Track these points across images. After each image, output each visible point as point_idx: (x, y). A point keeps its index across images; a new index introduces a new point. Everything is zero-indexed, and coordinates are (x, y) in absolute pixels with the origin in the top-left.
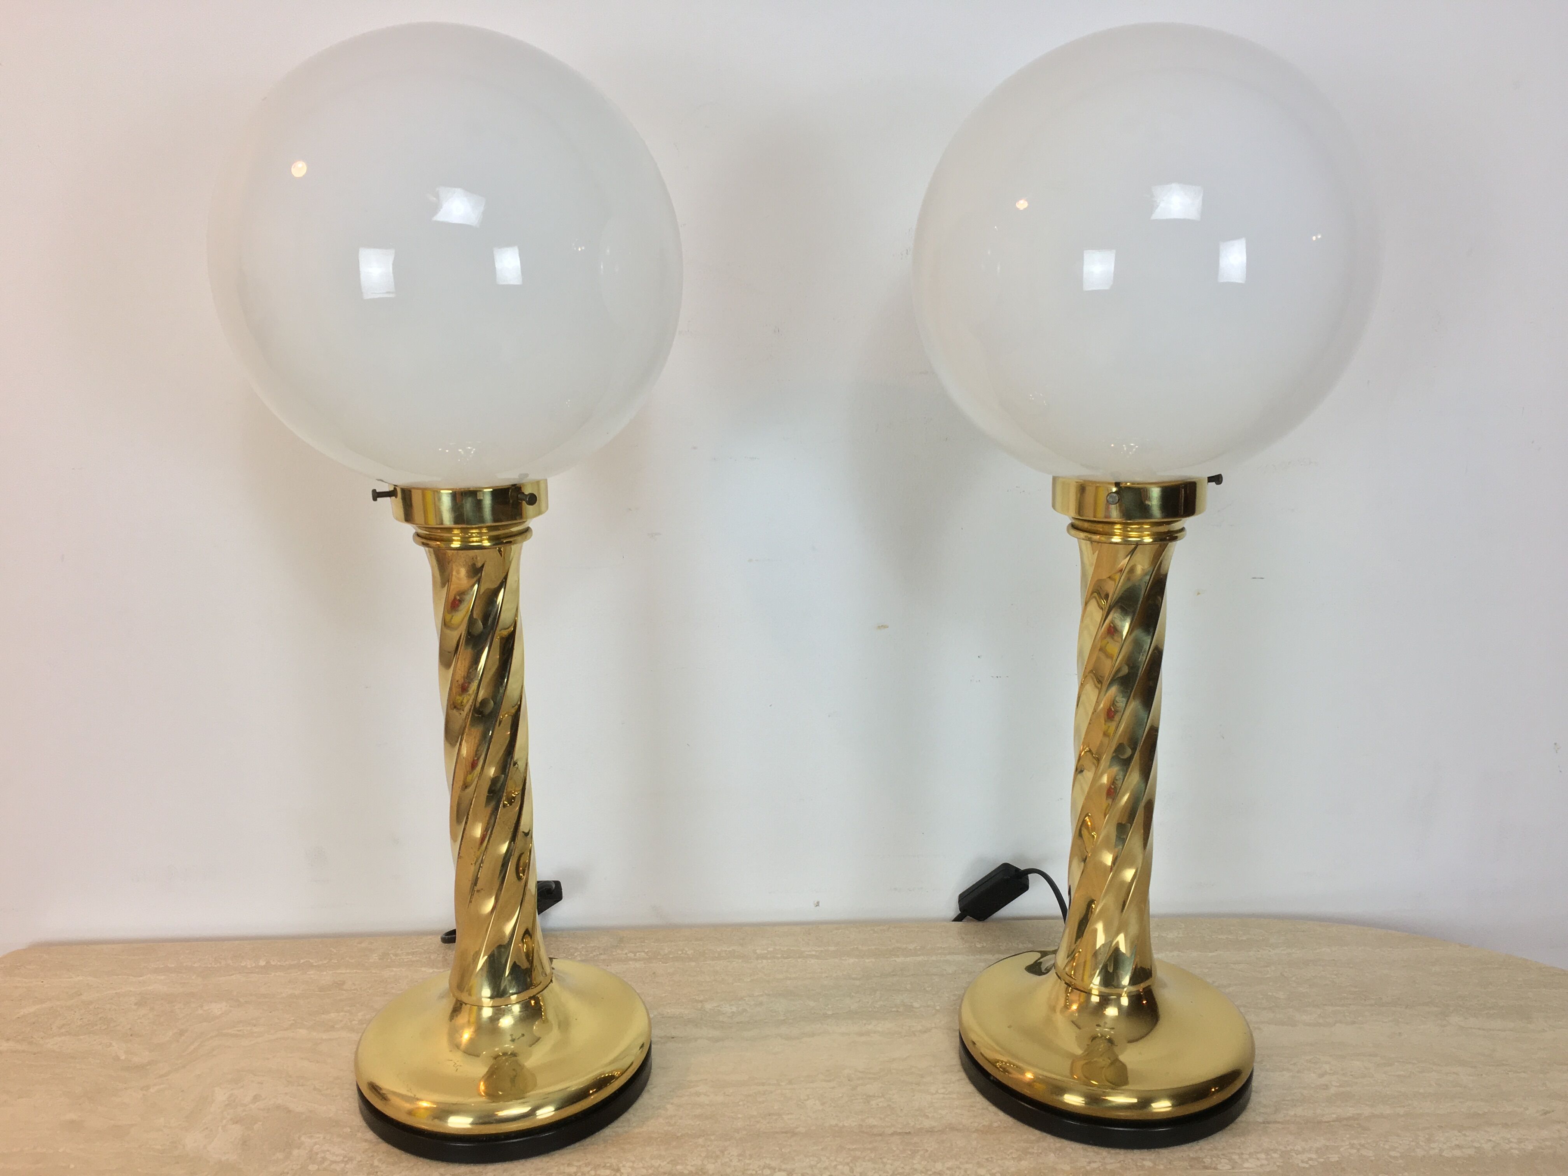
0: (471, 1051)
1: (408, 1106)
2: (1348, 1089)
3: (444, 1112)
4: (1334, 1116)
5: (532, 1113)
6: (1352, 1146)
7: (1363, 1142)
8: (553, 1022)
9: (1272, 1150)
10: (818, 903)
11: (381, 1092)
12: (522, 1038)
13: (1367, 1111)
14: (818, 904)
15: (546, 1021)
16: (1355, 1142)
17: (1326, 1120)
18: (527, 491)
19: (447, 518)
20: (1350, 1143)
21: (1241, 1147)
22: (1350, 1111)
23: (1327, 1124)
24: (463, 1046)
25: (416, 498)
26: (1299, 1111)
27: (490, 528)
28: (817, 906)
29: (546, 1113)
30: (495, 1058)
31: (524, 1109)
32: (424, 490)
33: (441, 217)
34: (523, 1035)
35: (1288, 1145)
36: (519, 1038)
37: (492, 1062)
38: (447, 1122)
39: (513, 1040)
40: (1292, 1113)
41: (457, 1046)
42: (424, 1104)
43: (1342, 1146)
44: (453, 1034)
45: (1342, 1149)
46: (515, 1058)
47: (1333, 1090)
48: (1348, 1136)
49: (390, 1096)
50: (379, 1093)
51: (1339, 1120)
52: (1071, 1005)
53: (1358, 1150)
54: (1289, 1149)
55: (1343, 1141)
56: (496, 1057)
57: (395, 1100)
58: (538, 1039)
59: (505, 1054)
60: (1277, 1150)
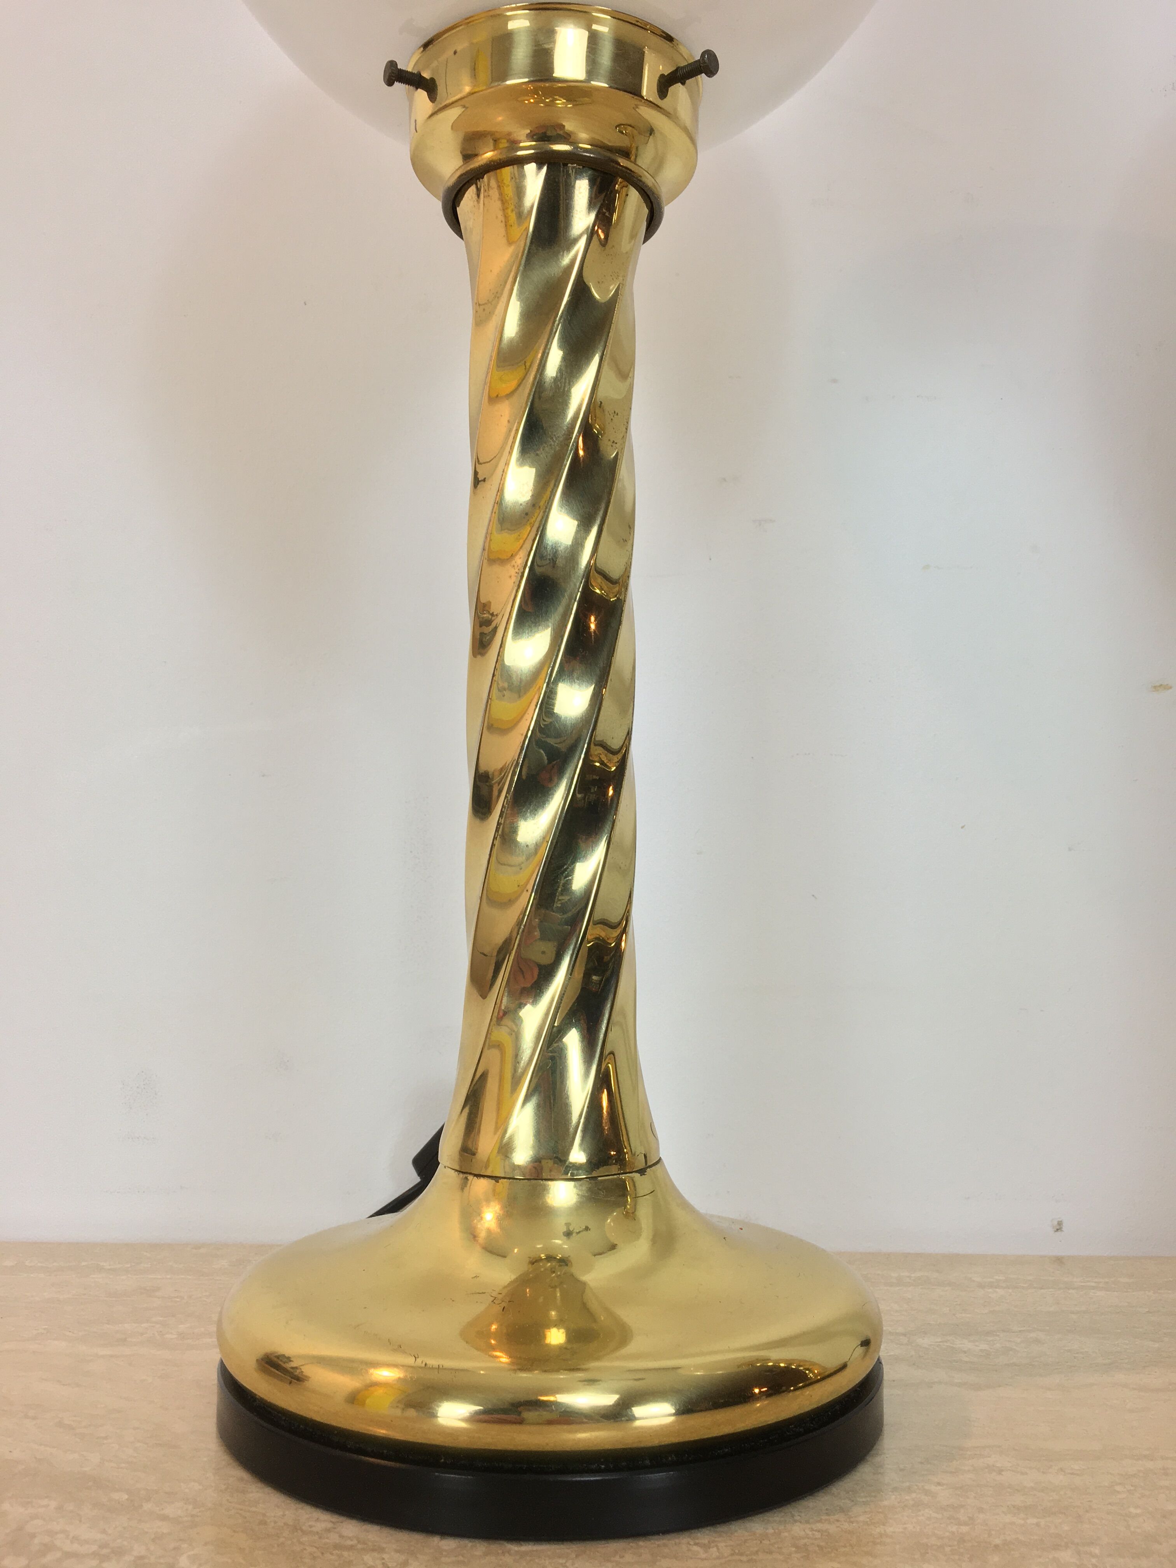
1: (346, 1383)
5: (621, 1412)
8: (644, 1226)
10: (1060, 1223)
11: (288, 1366)
12: (585, 1232)
15: (631, 1216)
24: (483, 1235)
29: (653, 1417)
30: (532, 1263)
34: (587, 1229)
36: (579, 1232)
37: (524, 1267)
38: (434, 1416)
39: (568, 1234)
41: (472, 1234)
42: (386, 1374)
46: (565, 1269)
49: (308, 1370)
50: (285, 1371)
56: (535, 1261)
58: (613, 1247)
59: (550, 1258)
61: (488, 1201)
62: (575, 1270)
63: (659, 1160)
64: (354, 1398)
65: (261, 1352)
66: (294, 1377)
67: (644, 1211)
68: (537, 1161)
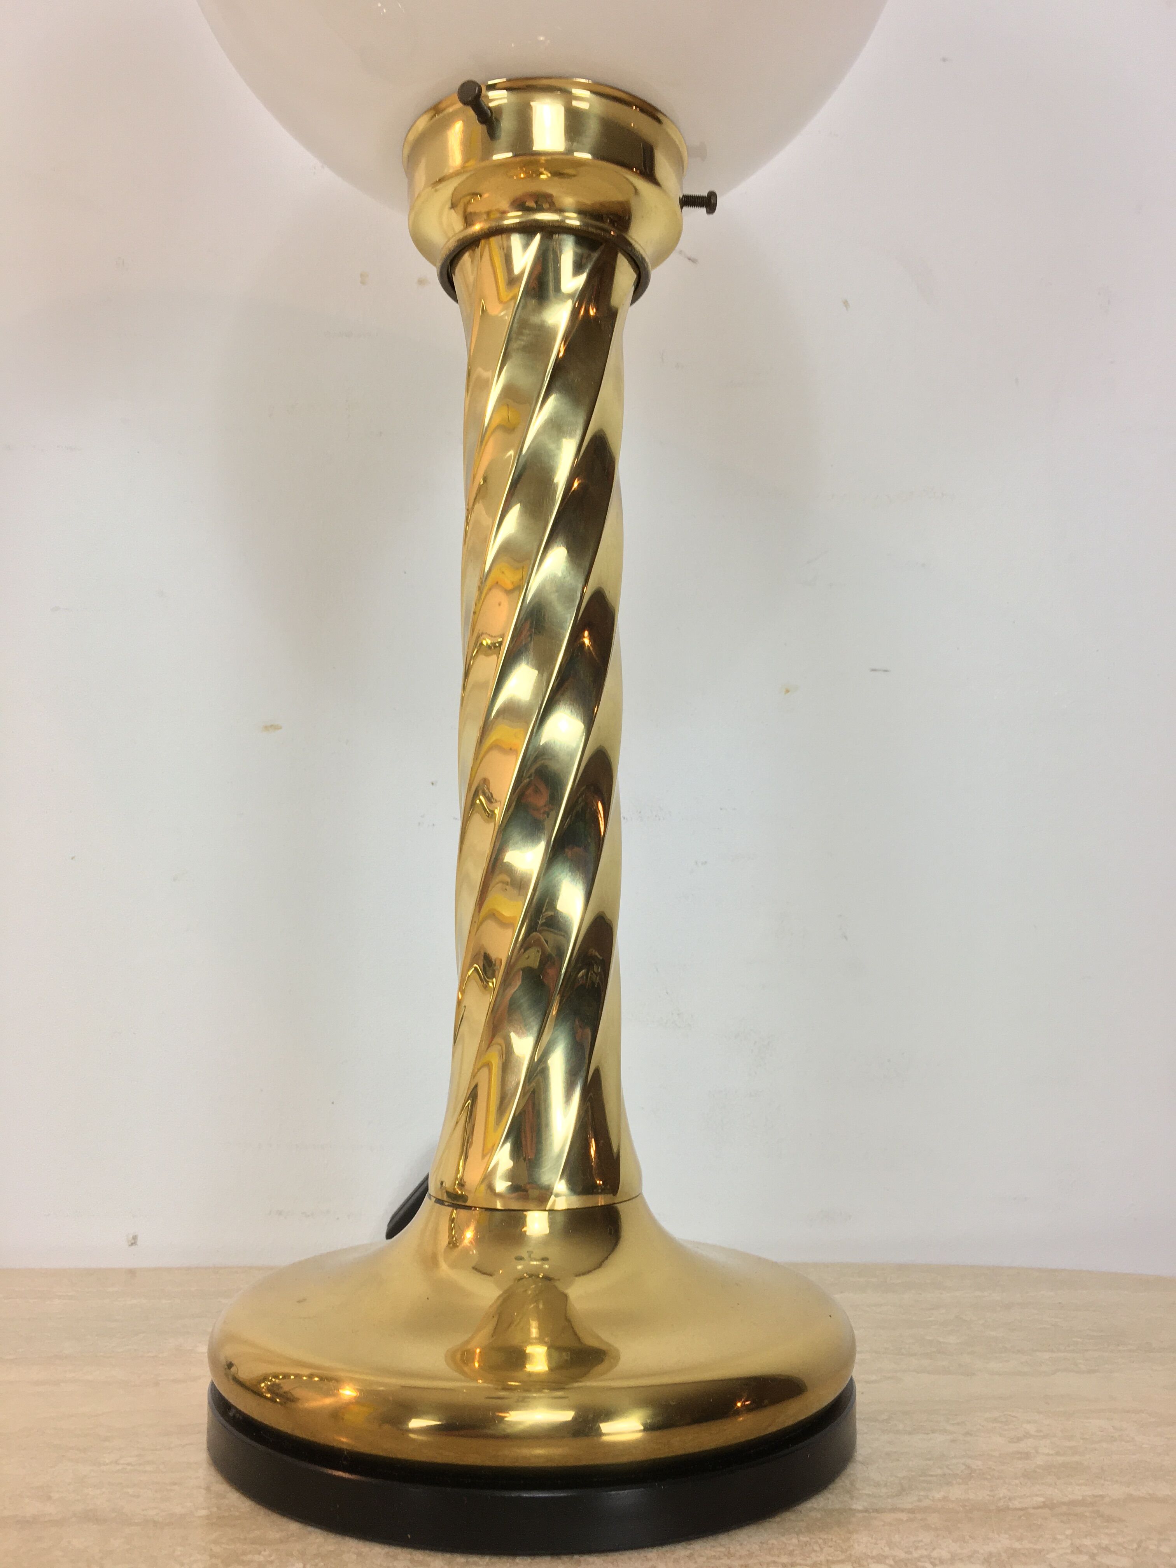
2: (1077, 1458)
4: (1041, 1499)
6: (1078, 1550)
7: (1105, 1542)
9: (873, 1558)
13: (1116, 1491)
14: (134, 1241)
16: (1087, 1542)
17: (1019, 1506)
20: (1072, 1544)
21: (796, 1552)
22: (1077, 1491)
23: (1022, 1513)
26: (956, 1492)
28: (132, 1244)
35: (916, 1548)
40: (938, 1496)
43: (1053, 1550)
45: (1051, 1556)
47: (1040, 1460)
48: (1068, 1532)
51: (1050, 1505)
52: (462, 1232)
53: (1093, 1556)
54: (916, 1555)
55: (1055, 1540)
60: (886, 1557)
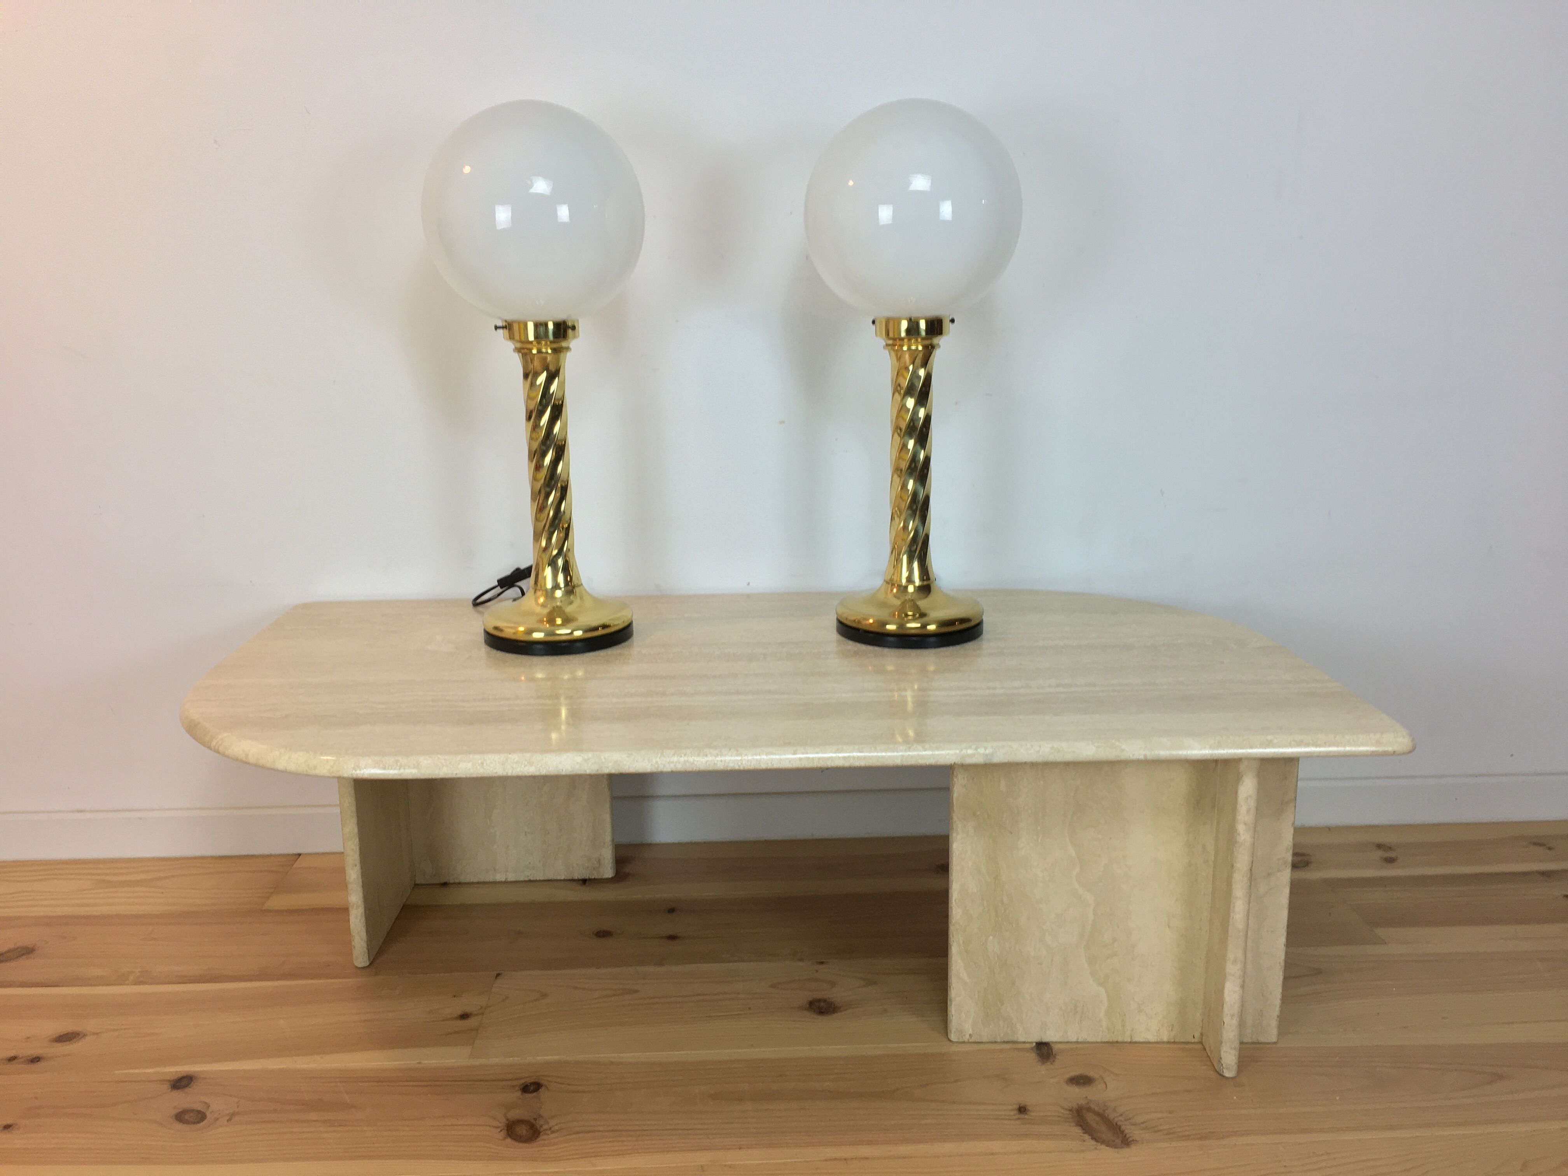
0: (543, 606)
1: (513, 631)
3: (530, 632)
5: (572, 633)
8: (578, 598)
15: (575, 596)
18: (570, 324)
19: (531, 337)
25: (516, 327)
27: (551, 342)
29: (578, 634)
30: (553, 609)
31: (569, 631)
32: (519, 323)
33: (532, 191)
34: (565, 600)
36: (563, 601)
37: (551, 610)
38: (532, 635)
41: (538, 604)
42: (520, 630)
44: (536, 599)
46: (560, 608)
49: (504, 629)
50: (498, 629)
57: (506, 630)
58: (572, 603)
61: (541, 597)
62: (564, 608)
63: (582, 584)
64: (514, 633)
65: (493, 626)
66: (501, 630)
67: (578, 594)
68: (552, 588)
